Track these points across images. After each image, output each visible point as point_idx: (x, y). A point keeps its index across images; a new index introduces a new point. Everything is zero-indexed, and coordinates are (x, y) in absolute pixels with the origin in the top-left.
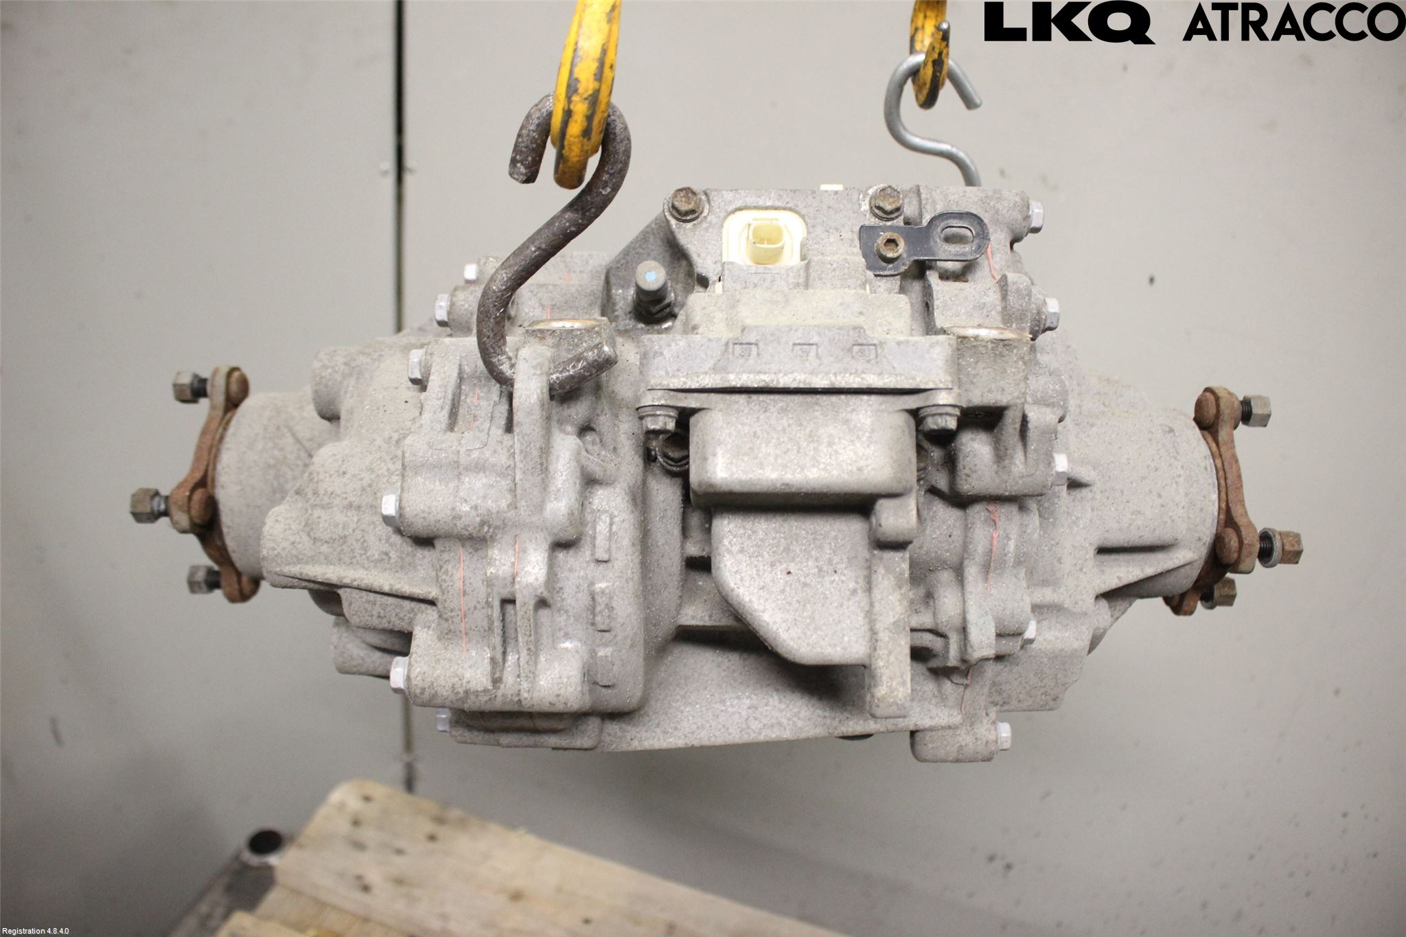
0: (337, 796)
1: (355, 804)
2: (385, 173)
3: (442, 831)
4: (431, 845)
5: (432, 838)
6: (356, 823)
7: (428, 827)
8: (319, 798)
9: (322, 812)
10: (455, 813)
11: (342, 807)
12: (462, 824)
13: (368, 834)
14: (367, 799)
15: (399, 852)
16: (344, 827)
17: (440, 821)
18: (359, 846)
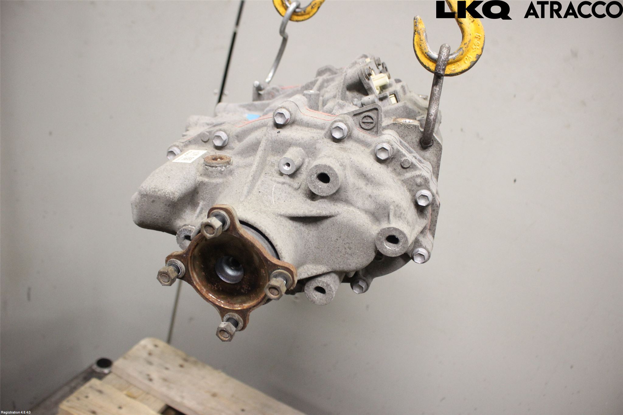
0: (143, 342)
1: (150, 347)
2: (216, 94)
3: (186, 364)
4: (180, 369)
5: (181, 366)
6: (150, 354)
7: (181, 362)
8: (136, 341)
9: (136, 347)
10: (193, 359)
11: (145, 347)
12: (195, 363)
13: (154, 359)
14: (156, 346)
15: (167, 369)
16: (145, 354)
17: (186, 360)
18: (150, 363)
